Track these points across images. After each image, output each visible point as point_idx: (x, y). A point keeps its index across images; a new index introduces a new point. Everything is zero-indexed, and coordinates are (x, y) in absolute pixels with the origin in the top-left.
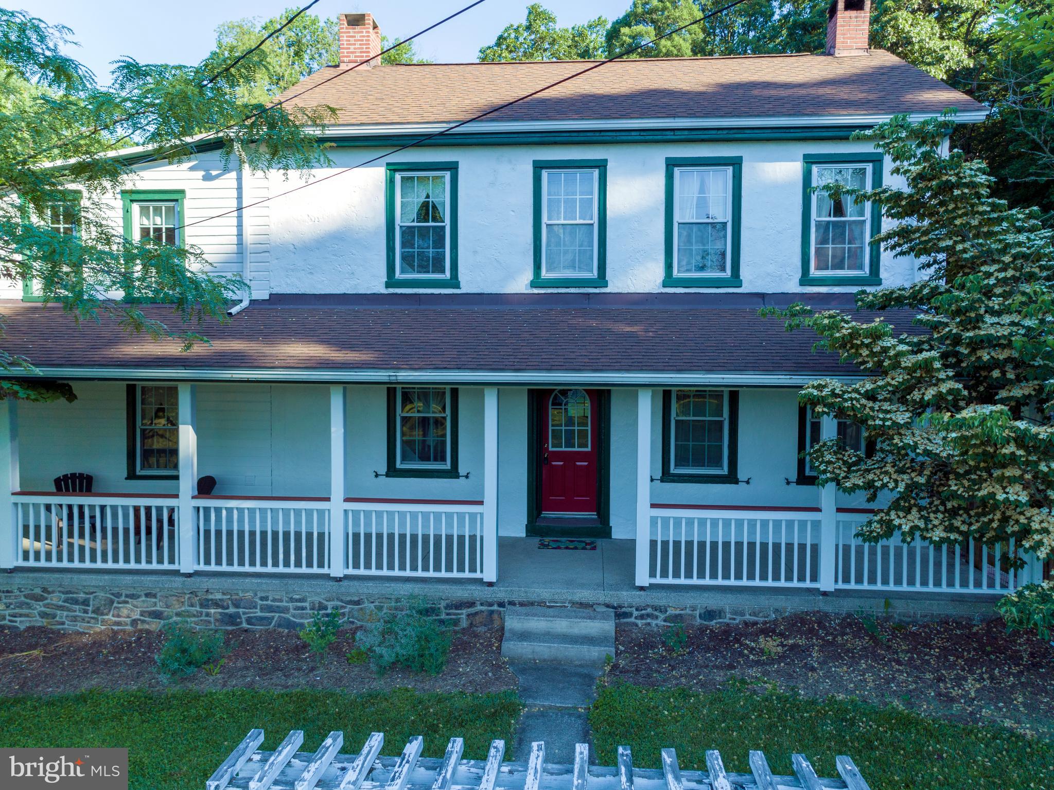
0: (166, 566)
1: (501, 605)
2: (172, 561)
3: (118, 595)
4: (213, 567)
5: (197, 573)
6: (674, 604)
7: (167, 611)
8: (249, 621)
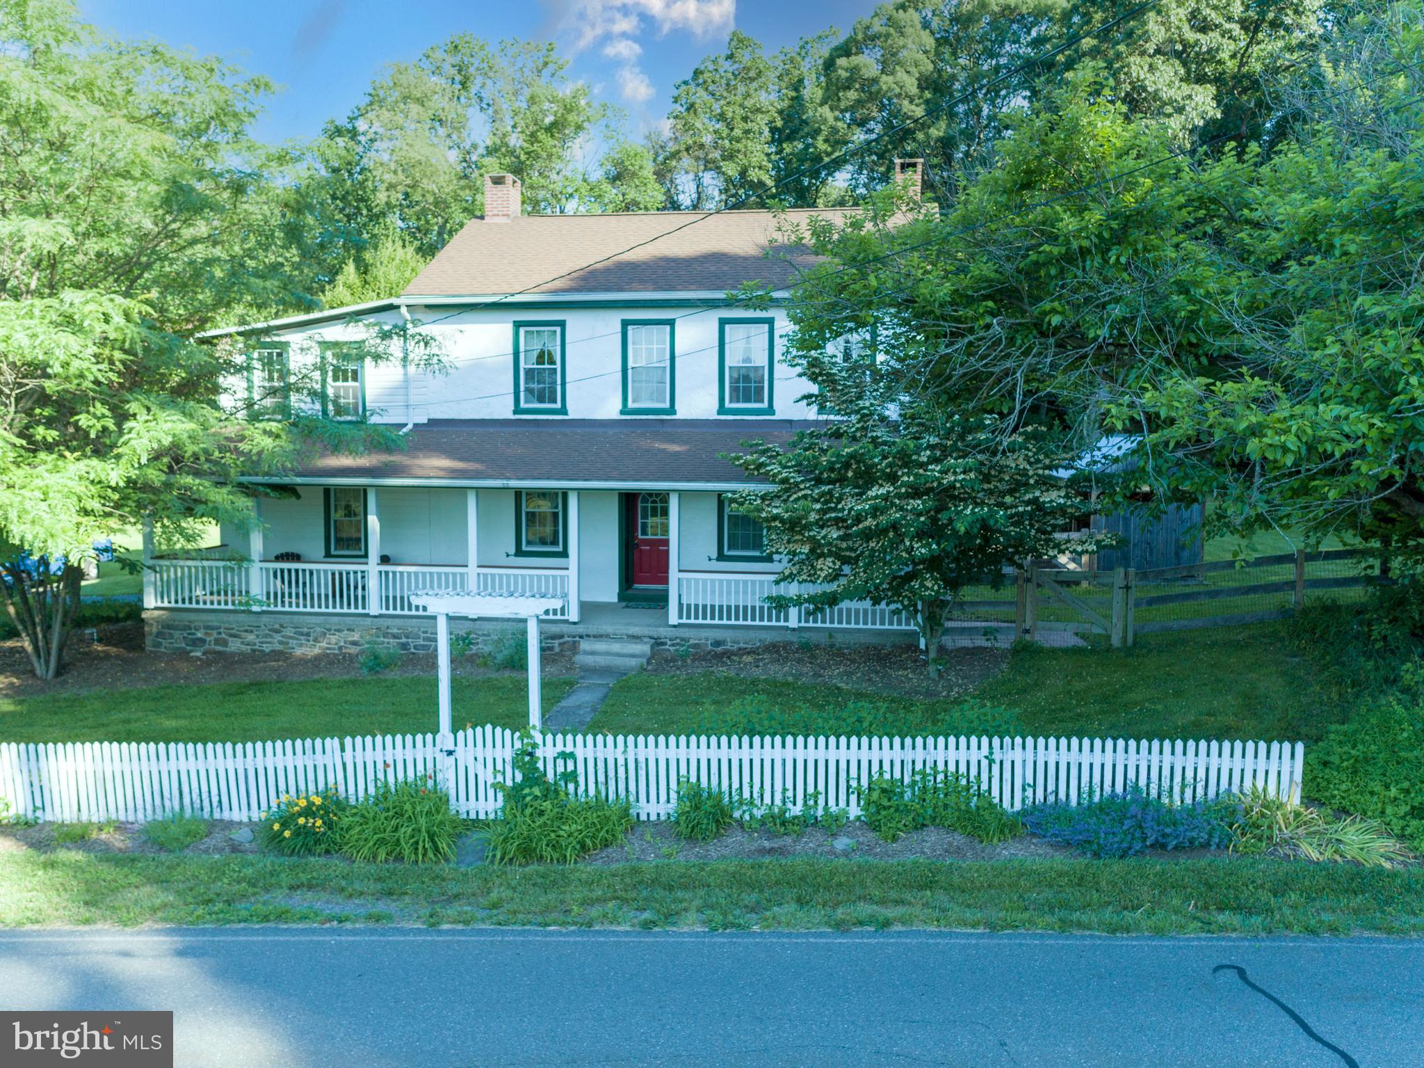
0: (360, 611)
1: (581, 637)
2: (364, 608)
3: (329, 630)
4: (391, 612)
5: (380, 616)
6: (694, 637)
7: (362, 641)
8: (415, 647)
